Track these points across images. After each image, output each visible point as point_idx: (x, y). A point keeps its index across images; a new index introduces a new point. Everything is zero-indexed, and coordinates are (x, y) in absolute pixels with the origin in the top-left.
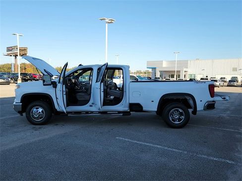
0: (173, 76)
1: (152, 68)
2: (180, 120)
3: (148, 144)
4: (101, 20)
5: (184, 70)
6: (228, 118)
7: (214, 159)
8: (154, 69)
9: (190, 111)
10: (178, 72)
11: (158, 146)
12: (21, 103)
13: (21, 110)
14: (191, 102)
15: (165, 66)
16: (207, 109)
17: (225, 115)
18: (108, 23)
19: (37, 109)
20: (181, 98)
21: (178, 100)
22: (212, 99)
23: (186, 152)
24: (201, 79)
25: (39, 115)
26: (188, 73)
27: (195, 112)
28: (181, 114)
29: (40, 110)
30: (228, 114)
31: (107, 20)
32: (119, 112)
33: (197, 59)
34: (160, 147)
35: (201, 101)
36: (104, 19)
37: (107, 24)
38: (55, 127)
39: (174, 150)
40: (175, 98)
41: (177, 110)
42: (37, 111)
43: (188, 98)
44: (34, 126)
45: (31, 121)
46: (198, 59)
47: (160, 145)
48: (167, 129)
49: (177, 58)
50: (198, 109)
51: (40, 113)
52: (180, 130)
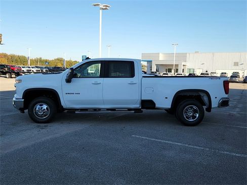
0: (170, 71)
1: (148, 61)
2: (194, 117)
3: (167, 142)
4: (95, 5)
5: (183, 64)
6: (238, 115)
7: (237, 155)
8: (150, 62)
9: (205, 107)
10: (177, 65)
11: (179, 144)
12: (23, 99)
13: (22, 106)
14: (205, 99)
15: (162, 59)
16: (222, 106)
17: (235, 113)
18: (103, 9)
19: (41, 105)
20: (194, 94)
21: (191, 97)
22: (226, 96)
23: (208, 149)
24: (202, 74)
25: (44, 112)
26: (187, 67)
27: (209, 109)
28: (195, 111)
29: (45, 107)
30: (237, 111)
31: (101, 6)
32: (130, 109)
33: (196, 52)
34: (181, 144)
35: (216, 98)
36: (98, 5)
37: (101, 11)
38: (62, 125)
39: (195, 147)
40: (188, 94)
41: (192, 107)
42: (42, 108)
43: (202, 94)
44: (39, 124)
45: (34, 119)
46: (198, 52)
47: (180, 143)
48: (181, 127)
49: (175, 50)
50: (213, 106)
51: (44, 110)
52: (194, 127)
